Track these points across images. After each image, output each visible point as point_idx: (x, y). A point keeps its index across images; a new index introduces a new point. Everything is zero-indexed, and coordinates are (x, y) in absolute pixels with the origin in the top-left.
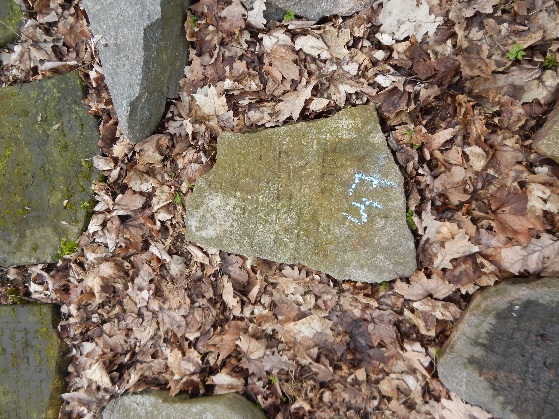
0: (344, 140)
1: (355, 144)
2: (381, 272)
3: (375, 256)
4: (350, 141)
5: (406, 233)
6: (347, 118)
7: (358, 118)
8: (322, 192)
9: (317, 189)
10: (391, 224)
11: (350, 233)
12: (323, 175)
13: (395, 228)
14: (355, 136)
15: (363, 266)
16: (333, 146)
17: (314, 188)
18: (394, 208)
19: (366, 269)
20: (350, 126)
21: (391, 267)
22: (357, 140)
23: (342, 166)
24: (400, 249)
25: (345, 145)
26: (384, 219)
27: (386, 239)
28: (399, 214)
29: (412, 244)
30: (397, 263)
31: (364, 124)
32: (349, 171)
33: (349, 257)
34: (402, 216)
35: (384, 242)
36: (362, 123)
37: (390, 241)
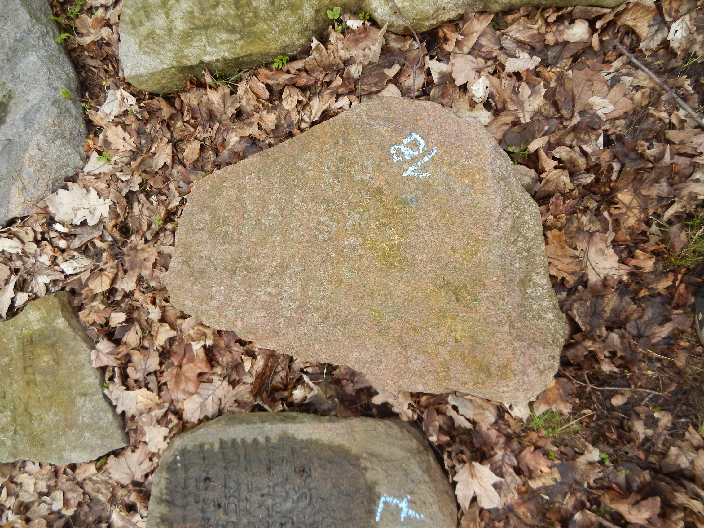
0: (36, 330)
1: (46, 332)
2: (92, 449)
3: (82, 435)
4: (41, 331)
5: (104, 406)
6: (33, 310)
7: (42, 308)
8: (28, 384)
9: (22, 382)
10: (90, 400)
11: (57, 418)
12: (25, 369)
13: (93, 404)
14: (44, 325)
15: (74, 448)
16: (29, 339)
17: (21, 382)
18: (89, 385)
19: (78, 450)
20: (38, 317)
21: (99, 442)
22: (46, 328)
23: (39, 355)
24: (101, 423)
25: (39, 335)
26: (83, 397)
27: (88, 416)
28: (95, 390)
29: (110, 416)
30: (102, 437)
31: (48, 312)
32: (45, 359)
33: (63, 441)
34: (97, 391)
35: (87, 420)
36: (46, 312)
37: (91, 417)
